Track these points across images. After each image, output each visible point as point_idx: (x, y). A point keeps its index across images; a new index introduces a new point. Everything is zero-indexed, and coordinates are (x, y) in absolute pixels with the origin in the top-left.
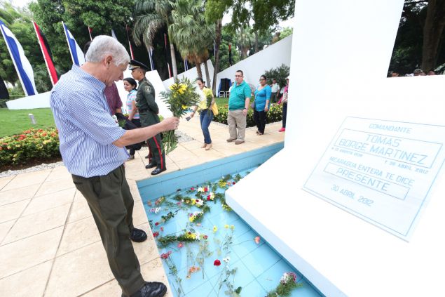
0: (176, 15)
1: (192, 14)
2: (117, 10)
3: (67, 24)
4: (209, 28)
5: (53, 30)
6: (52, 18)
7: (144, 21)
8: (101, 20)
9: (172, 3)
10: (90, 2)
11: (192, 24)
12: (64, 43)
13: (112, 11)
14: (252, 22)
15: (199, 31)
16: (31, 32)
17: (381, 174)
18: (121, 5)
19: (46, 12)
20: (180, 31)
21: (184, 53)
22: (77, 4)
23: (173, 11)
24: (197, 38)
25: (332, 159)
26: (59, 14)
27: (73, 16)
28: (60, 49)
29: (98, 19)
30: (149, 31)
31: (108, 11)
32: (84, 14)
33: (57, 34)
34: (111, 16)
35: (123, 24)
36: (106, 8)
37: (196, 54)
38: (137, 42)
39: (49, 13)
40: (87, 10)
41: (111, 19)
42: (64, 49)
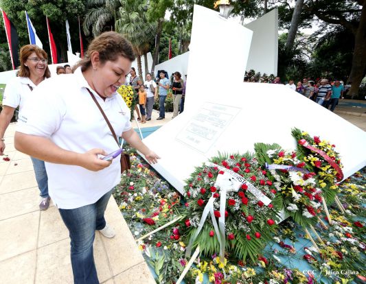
0: (123, 11)
1: (137, 11)
3: (29, 13)
4: (151, 25)
5: (16, 17)
6: (17, 7)
7: (94, 14)
8: (58, 12)
11: (137, 20)
12: (25, 29)
13: (68, 3)
15: (142, 28)
19: (13, 2)
20: (125, 26)
23: (121, 8)
24: (140, 33)
26: (23, 4)
27: (34, 7)
28: (20, 34)
29: (55, 10)
30: (98, 24)
32: (44, 6)
33: (20, 21)
34: (67, 8)
35: (76, 15)
36: (63, 2)
37: (137, 47)
38: (86, 32)
40: (47, 2)
41: (67, 11)
42: (24, 34)
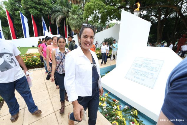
0: (71, 14)
1: (77, 14)
2: (45, 10)
3: (22, 12)
5: (14, 14)
6: (15, 9)
7: (56, 15)
8: (38, 12)
9: (69, 10)
10: (34, 5)
11: (77, 19)
13: (43, 9)
14: (100, 20)
15: (80, 22)
16: (3, 14)
17: (146, 72)
18: (47, 7)
19: (12, 6)
20: (72, 20)
21: (73, 29)
22: (28, 5)
23: (69, 13)
24: (79, 24)
25: (133, 69)
26: (18, 8)
27: (25, 9)
28: (16, 22)
29: (36, 12)
30: (58, 19)
31: (41, 9)
32: (30, 10)
33: (16, 16)
34: (42, 11)
35: (47, 15)
36: (41, 8)
37: (78, 30)
38: (52, 22)
39: (13, 6)
40: (32, 8)
41: (42, 13)
42: (19, 22)
